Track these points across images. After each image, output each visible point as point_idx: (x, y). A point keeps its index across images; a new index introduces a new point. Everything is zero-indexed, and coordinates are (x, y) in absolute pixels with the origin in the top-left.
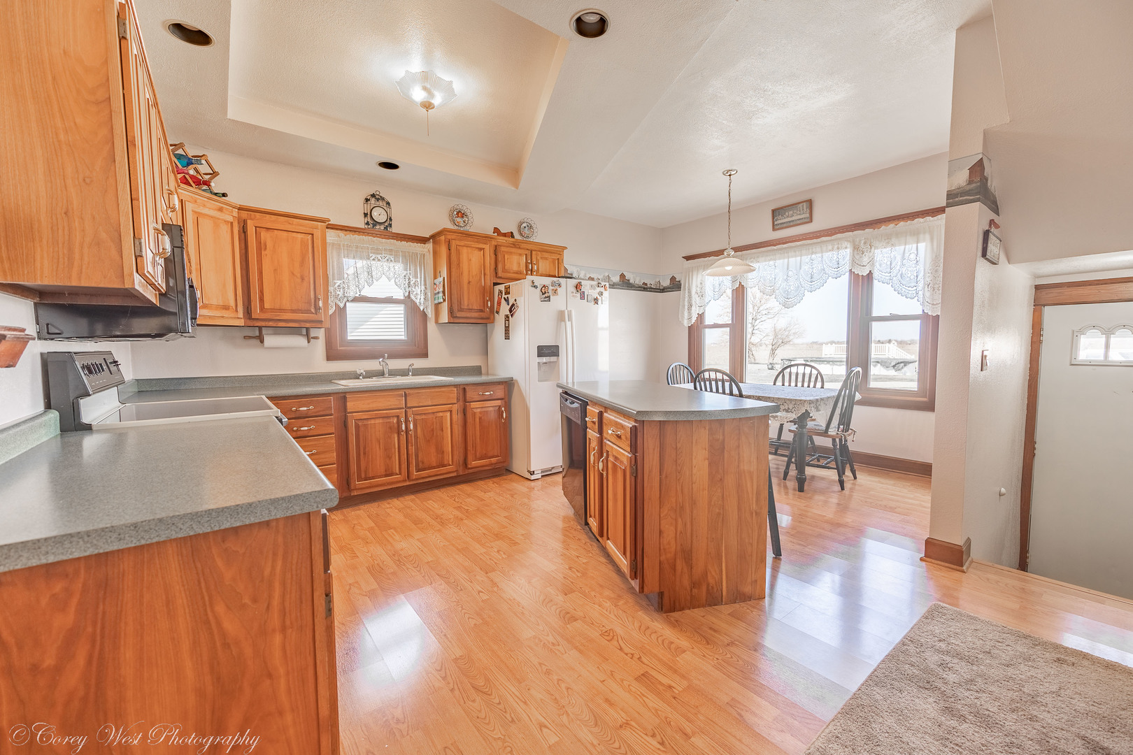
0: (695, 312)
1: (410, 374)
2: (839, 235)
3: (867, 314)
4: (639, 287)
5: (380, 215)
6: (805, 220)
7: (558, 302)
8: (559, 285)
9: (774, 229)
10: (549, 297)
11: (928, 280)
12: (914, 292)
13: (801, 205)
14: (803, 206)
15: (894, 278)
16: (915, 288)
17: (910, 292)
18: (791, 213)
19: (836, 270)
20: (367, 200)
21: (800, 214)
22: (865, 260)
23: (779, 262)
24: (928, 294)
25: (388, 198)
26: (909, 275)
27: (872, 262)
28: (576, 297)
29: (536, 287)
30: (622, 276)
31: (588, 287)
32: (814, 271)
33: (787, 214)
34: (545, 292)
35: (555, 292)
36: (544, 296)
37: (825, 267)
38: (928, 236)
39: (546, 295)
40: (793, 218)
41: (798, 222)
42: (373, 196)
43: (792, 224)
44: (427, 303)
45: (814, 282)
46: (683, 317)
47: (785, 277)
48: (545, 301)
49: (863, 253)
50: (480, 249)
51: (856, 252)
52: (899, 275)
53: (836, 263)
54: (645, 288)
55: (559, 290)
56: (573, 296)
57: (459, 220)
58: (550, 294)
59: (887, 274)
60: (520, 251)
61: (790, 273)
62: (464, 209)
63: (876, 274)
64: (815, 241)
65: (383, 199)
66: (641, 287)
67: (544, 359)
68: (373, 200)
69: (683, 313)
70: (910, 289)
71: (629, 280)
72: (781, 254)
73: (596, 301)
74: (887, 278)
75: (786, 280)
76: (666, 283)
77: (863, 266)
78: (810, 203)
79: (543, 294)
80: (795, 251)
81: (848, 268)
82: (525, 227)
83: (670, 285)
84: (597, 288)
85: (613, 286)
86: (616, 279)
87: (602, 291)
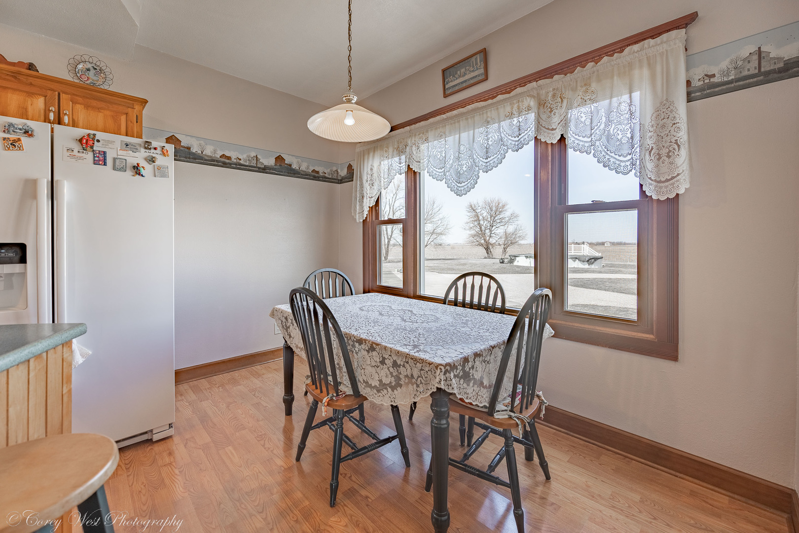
2: (519, 90)
3: (560, 203)
4: (307, 175)
6: (480, 78)
8: (27, 133)
9: (445, 96)
11: (650, 142)
12: (628, 163)
13: (473, 59)
14: (476, 59)
15: (598, 143)
16: (629, 157)
17: (623, 164)
18: (463, 70)
19: (517, 139)
21: (473, 71)
22: (556, 120)
23: (450, 139)
24: (650, 165)
26: (619, 137)
27: (565, 122)
28: (81, 158)
30: (279, 159)
31: (118, 145)
32: (490, 143)
33: (459, 72)
35: (14, 144)
37: (503, 136)
38: (646, 72)
40: (467, 77)
41: (472, 82)
43: (464, 85)
46: (355, 210)
47: (457, 155)
49: (551, 112)
51: (541, 108)
52: (604, 139)
53: (517, 129)
54: (315, 176)
55: (25, 139)
56: (73, 156)
59: (586, 139)
60: (31, 89)
61: (462, 148)
63: (569, 141)
64: (490, 101)
66: (310, 175)
69: (355, 206)
70: (622, 158)
71: (290, 165)
72: (451, 124)
73: (137, 170)
74: (587, 145)
75: (458, 158)
76: (343, 173)
77: (553, 129)
78: (484, 53)
80: (467, 119)
81: (532, 133)
82: (88, 70)
83: (347, 174)
84: (143, 150)
85: (264, 170)
86: (270, 162)
87: (154, 155)
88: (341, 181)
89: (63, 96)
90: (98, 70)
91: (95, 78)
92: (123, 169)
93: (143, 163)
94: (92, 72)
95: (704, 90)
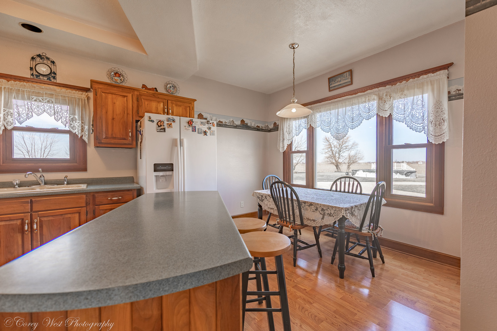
0: (286, 143)
1: (66, 183)
2: (369, 91)
3: (389, 144)
4: (254, 128)
5: (43, 69)
6: (349, 83)
7: (173, 132)
8: (174, 121)
9: (330, 91)
10: (164, 129)
11: (431, 118)
12: (421, 127)
13: (345, 74)
14: (347, 74)
15: (407, 118)
16: (422, 125)
17: (419, 128)
18: (339, 79)
19: (368, 114)
20: (33, 58)
21: (345, 80)
22: (387, 106)
23: (333, 111)
24: (431, 129)
25: (53, 58)
26: (417, 116)
27: (392, 108)
28: (188, 130)
29: (152, 121)
30: (243, 121)
31: (199, 123)
32: (354, 115)
33: (337, 80)
34: (161, 126)
35: (170, 125)
36: (160, 128)
37: (361, 112)
38: (430, 87)
39: (162, 127)
40: (341, 83)
41: (344, 85)
42: (39, 56)
43: (340, 86)
44: (83, 133)
45: (355, 122)
47: (337, 120)
48: (161, 132)
49: (385, 102)
50: (124, 96)
51: (380, 101)
52: (410, 116)
53: (368, 110)
54: (258, 129)
55: (173, 123)
56: (186, 129)
57: (116, 78)
58: (166, 126)
59: (402, 116)
60: (158, 100)
61: (339, 117)
62: (120, 71)
63: (394, 116)
64: (354, 96)
65: (48, 59)
67: (161, 174)
68: (38, 59)
69: (279, 144)
70: (418, 125)
71: (247, 124)
72: (334, 105)
73: (205, 133)
74: (402, 118)
75: (337, 122)
76: (271, 126)
77: (386, 111)
78: (351, 71)
79: (159, 126)
80: (342, 103)
81: (375, 112)
82: (171, 87)
83: (274, 127)
84: (207, 124)
85: (236, 127)
86: (238, 123)
87: (210, 126)
88: (270, 131)
89: (169, 102)
90: (174, 87)
91: (173, 90)
92: (201, 133)
93: (207, 130)
94: (172, 87)
95: (456, 96)
